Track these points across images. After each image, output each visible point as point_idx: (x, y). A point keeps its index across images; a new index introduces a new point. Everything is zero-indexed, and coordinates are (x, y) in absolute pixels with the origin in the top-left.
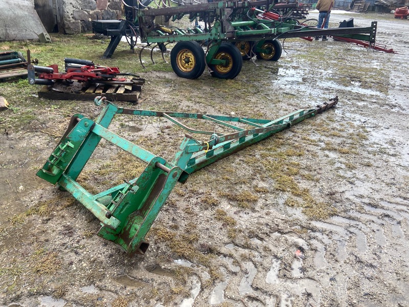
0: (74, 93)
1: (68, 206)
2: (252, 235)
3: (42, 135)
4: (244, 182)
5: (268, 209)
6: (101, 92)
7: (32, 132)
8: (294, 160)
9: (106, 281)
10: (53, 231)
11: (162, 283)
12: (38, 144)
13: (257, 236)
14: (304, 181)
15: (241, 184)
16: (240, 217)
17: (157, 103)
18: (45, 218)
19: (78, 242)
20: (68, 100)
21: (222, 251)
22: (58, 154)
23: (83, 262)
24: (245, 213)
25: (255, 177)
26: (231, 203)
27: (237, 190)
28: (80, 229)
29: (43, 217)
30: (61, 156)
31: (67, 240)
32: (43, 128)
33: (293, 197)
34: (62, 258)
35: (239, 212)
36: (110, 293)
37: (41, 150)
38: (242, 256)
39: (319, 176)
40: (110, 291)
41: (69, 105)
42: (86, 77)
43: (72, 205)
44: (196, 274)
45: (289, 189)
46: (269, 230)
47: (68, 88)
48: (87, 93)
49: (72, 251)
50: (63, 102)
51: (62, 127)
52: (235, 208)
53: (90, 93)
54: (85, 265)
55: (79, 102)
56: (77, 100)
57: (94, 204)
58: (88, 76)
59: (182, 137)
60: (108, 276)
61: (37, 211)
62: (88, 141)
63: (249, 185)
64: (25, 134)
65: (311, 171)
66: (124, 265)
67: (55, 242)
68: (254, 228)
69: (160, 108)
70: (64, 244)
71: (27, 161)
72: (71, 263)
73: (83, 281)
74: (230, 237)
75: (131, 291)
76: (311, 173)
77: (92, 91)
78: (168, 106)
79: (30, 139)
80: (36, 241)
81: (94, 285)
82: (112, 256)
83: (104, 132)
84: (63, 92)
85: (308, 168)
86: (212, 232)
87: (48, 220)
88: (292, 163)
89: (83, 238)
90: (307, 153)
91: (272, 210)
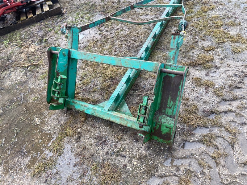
0: (13, 25)
1: (85, 121)
2: (232, 88)
3: (15, 69)
4: (193, 48)
5: (225, 61)
6: (32, 15)
7: (6, 70)
8: (211, 14)
9: (161, 169)
10: (91, 145)
11: (201, 154)
12: (19, 78)
13: (236, 87)
14: (231, 28)
15: (191, 50)
16: (212, 77)
17: (77, 8)
18: (76, 137)
19: (116, 147)
20: (11, 32)
21: (222, 110)
22: (57, 88)
23: (133, 162)
24: (213, 72)
25: (197, 40)
26: (196, 68)
27: (192, 56)
28: (109, 135)
29: (73, 137)
30: (61, 88)
31: (106, 148)
32: (11, 64)
33: (233, 44)
34: (115, 164)
35: (208, 73)
36: (170, 177)
37: (25, 82)
38: (238, 107)
39: (237, 21)
40: (170, 176)
41: (14, 36)
42: (14, 8)
43: (86, 119)
44: (218, 136)
45: (226, 40)
46: (240, 78)
47: (5, 22)
48: (22, 21)
49: (117, 155)
50: (9, 35)
51: (24, 56)
52: (202, 71)
53: (24, 20)
54: (135, 163)
55: (20, 30)
56: (18, 29)
57: (109, 115)
58: (15, 7)
59: (118, 29)
60: (159, 165)
61: (65, 134)
62: (70, 66)
63: (198, 48)
64: (3, 74)
65: (229, 18)
66: (164, 151)
67: (99, 153)
68: (229, 82)
69: (83, 11)
70: (107, 153)
71: (22, 96)
72: (125, 166)
73: (145, 176)
74: (218, 96)
75: (185, 170)
76: (230, 20)
77: (25, 18)
78: (87, 7)
79: (10, 77)
80: (85, 159)
81: (155, 176)
82: (150, 148)
83: (83, 55)
84: (4, 28)
85: (226, 17)
86: (202, 98)
87: (79, 138)
88: (213, 18)
89: (117, 142)
90: (216, 5)
91: (229, 62)
